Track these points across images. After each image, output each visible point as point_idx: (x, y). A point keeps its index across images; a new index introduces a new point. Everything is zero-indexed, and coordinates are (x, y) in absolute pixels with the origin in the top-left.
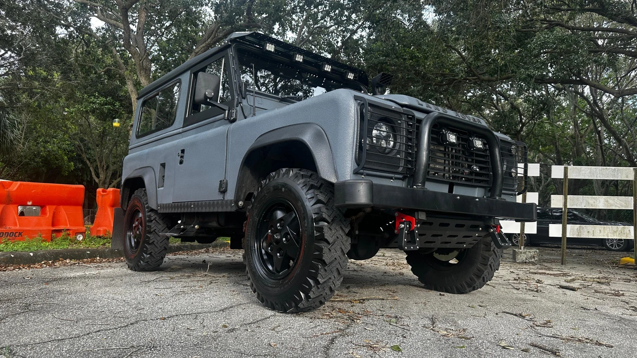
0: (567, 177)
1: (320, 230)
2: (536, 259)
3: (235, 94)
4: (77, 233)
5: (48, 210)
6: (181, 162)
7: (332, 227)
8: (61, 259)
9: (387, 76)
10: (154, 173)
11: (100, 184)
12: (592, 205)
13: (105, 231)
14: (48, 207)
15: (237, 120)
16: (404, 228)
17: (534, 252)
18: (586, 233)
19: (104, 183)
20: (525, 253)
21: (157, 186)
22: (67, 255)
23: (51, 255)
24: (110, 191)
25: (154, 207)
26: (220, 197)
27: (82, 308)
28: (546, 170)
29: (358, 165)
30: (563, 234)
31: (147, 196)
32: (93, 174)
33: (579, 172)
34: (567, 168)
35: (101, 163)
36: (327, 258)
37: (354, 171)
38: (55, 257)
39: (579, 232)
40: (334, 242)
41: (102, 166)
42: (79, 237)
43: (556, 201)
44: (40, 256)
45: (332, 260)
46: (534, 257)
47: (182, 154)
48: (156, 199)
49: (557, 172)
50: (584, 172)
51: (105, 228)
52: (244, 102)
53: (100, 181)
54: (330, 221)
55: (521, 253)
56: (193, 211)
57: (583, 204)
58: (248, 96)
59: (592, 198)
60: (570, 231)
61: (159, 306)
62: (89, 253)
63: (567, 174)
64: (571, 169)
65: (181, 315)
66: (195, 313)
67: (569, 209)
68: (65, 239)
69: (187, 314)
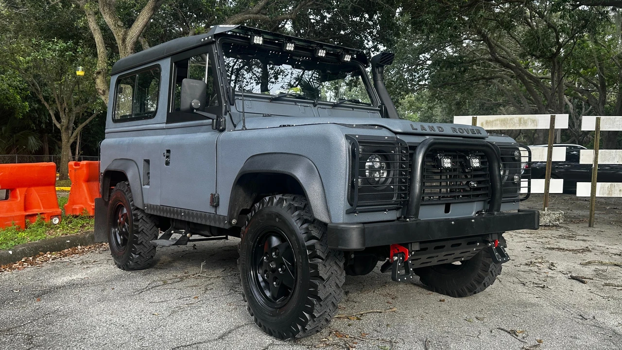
0: (599, 129)
1: (315, 267)
2: (561, 221)
3: (223, 101)
4: (52, 216)
6: (167, 163)
7: (327, 264)
8: (41, 253)
9: (388, 55)
10: (137, 169)
11: (63, 130)
13: (82, 209)
14: (18, 191)
15: (226, 130)
16: (397, 261)
17: (559, 214)
18: (618, 191)
19: (67, 128)
20: (549, 215)
21: (142, 183)
22: (47, 247)
23: (30, 250)
24: (83, 165)
25: (140, 207)
26: (212, 211)
27: (84, 339)
28: (575, 122)
29: (351, 205)
30: (591, 194)
31: (130, 191)
32: (53, 118)
33: (612, 123)
34: (600, 119)
35: (61, 105)
36: (321, 295)
37: (347, 211)
38: (35, 252)
39: (610, 191)
40: (329, 278)
41: (63, 109)
42: (55, 220)
43: (586, 157)
44: (20, 253)
45: (327, 295)
46: (559, 220)
47: (168, 154)
48: (141, 198)
49: (588, 123)
50: (618, 123)
51: (82, 206)
52: (233, 108)
53: (62, 126)
54: (324, 258)
55: (545, 215)
56: (183, 219)
57: (616, 159)
58: (236, 101)
60: (600, 190)
61: (159, 332)
62: (69, 241)
63: (599, 126)
64: (604, 120)
65: (182, 346)
66: (195, 344)
67: (600, 165)
68: (40, 225)
69: (188, 346)
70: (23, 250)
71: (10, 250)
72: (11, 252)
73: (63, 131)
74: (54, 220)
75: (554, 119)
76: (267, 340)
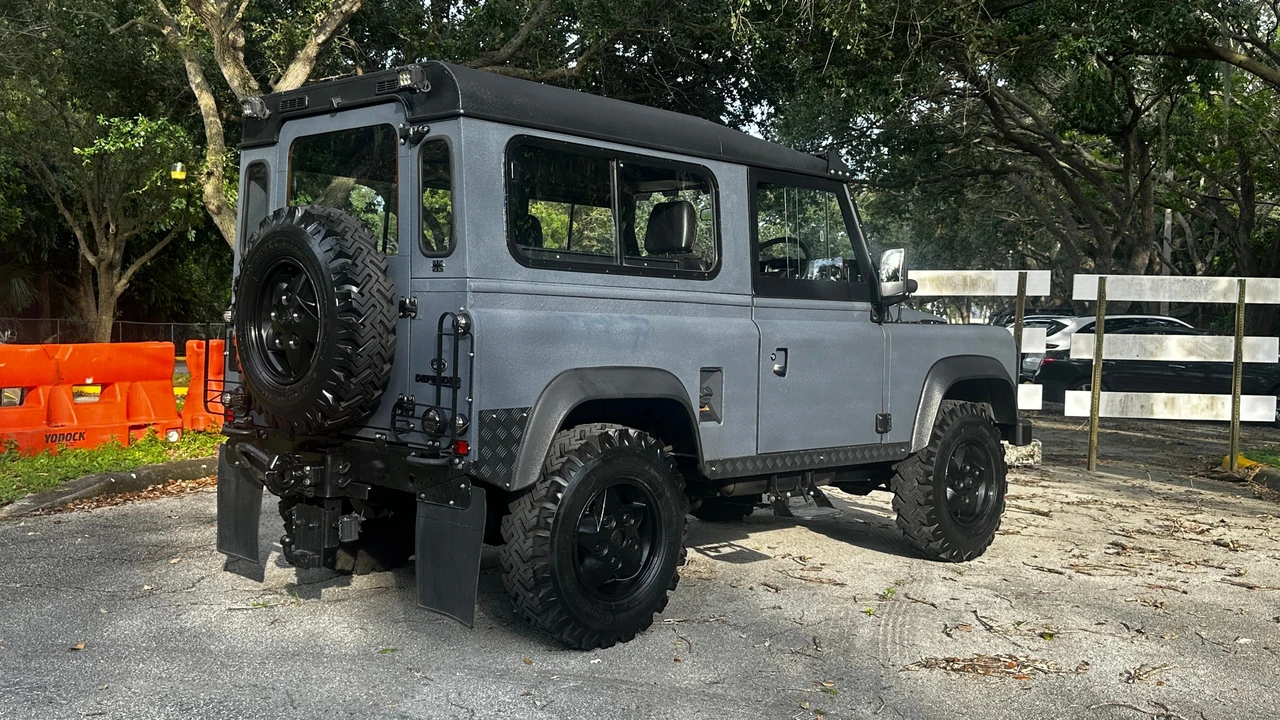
0: (1104, 297)
2: (1036, 458)
4: (168, 429)
5: (118, 390)
12: (1152, 354)
13: (207, 420)
14: (117, 386)
17: (1033, 446)
18: (1138, 408)
19: (111, 266)
23: (157, 475)
28: (1062, 286)
30: (1092, 412)
32: (82, 243)
33: (1126, 288)
34: (1105, 281)
38: (163, 478)
39: (1124, 406)
42: (173, 436)
43: (1082, 346)
44: (146, 478)
46: (1032, 456)
49: (1085, 287)
50: (1139, 287)
57: (1134, 351)
59: (1151, 339)
60: (1107, 405)
62: (205, 466)
63: (1104, 292)
64: (1112, 282)
67: (1106, 363)
68: (153, 441)
70: (148, 473)
71: (132, 472)
72: (134, 476)
73: (101, 271)
74: (170, 434)
75: (1025, 278)
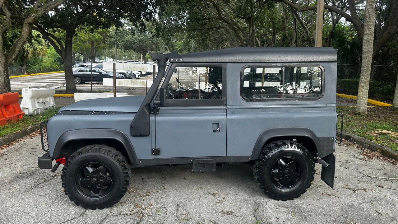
34: (264, 69)
61: (48, 215)
65: (63, 223)
66: (69, 220)
69: (66, 222)
76: (105, 214)
